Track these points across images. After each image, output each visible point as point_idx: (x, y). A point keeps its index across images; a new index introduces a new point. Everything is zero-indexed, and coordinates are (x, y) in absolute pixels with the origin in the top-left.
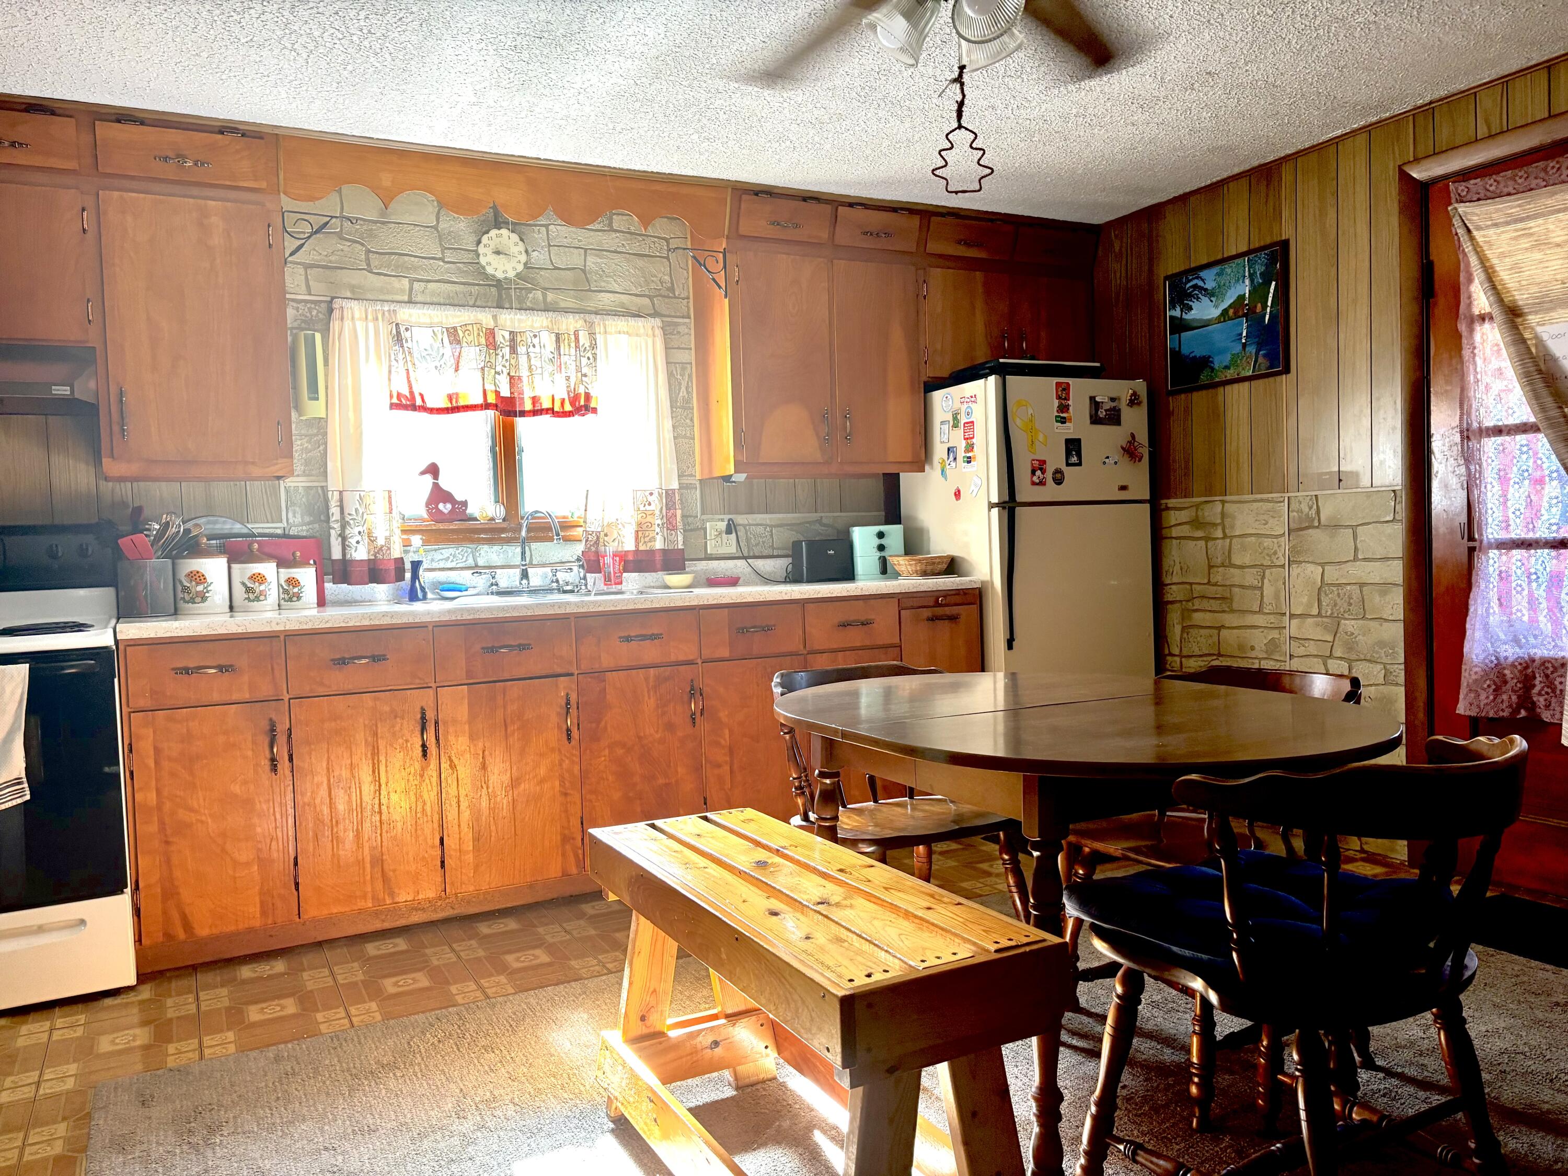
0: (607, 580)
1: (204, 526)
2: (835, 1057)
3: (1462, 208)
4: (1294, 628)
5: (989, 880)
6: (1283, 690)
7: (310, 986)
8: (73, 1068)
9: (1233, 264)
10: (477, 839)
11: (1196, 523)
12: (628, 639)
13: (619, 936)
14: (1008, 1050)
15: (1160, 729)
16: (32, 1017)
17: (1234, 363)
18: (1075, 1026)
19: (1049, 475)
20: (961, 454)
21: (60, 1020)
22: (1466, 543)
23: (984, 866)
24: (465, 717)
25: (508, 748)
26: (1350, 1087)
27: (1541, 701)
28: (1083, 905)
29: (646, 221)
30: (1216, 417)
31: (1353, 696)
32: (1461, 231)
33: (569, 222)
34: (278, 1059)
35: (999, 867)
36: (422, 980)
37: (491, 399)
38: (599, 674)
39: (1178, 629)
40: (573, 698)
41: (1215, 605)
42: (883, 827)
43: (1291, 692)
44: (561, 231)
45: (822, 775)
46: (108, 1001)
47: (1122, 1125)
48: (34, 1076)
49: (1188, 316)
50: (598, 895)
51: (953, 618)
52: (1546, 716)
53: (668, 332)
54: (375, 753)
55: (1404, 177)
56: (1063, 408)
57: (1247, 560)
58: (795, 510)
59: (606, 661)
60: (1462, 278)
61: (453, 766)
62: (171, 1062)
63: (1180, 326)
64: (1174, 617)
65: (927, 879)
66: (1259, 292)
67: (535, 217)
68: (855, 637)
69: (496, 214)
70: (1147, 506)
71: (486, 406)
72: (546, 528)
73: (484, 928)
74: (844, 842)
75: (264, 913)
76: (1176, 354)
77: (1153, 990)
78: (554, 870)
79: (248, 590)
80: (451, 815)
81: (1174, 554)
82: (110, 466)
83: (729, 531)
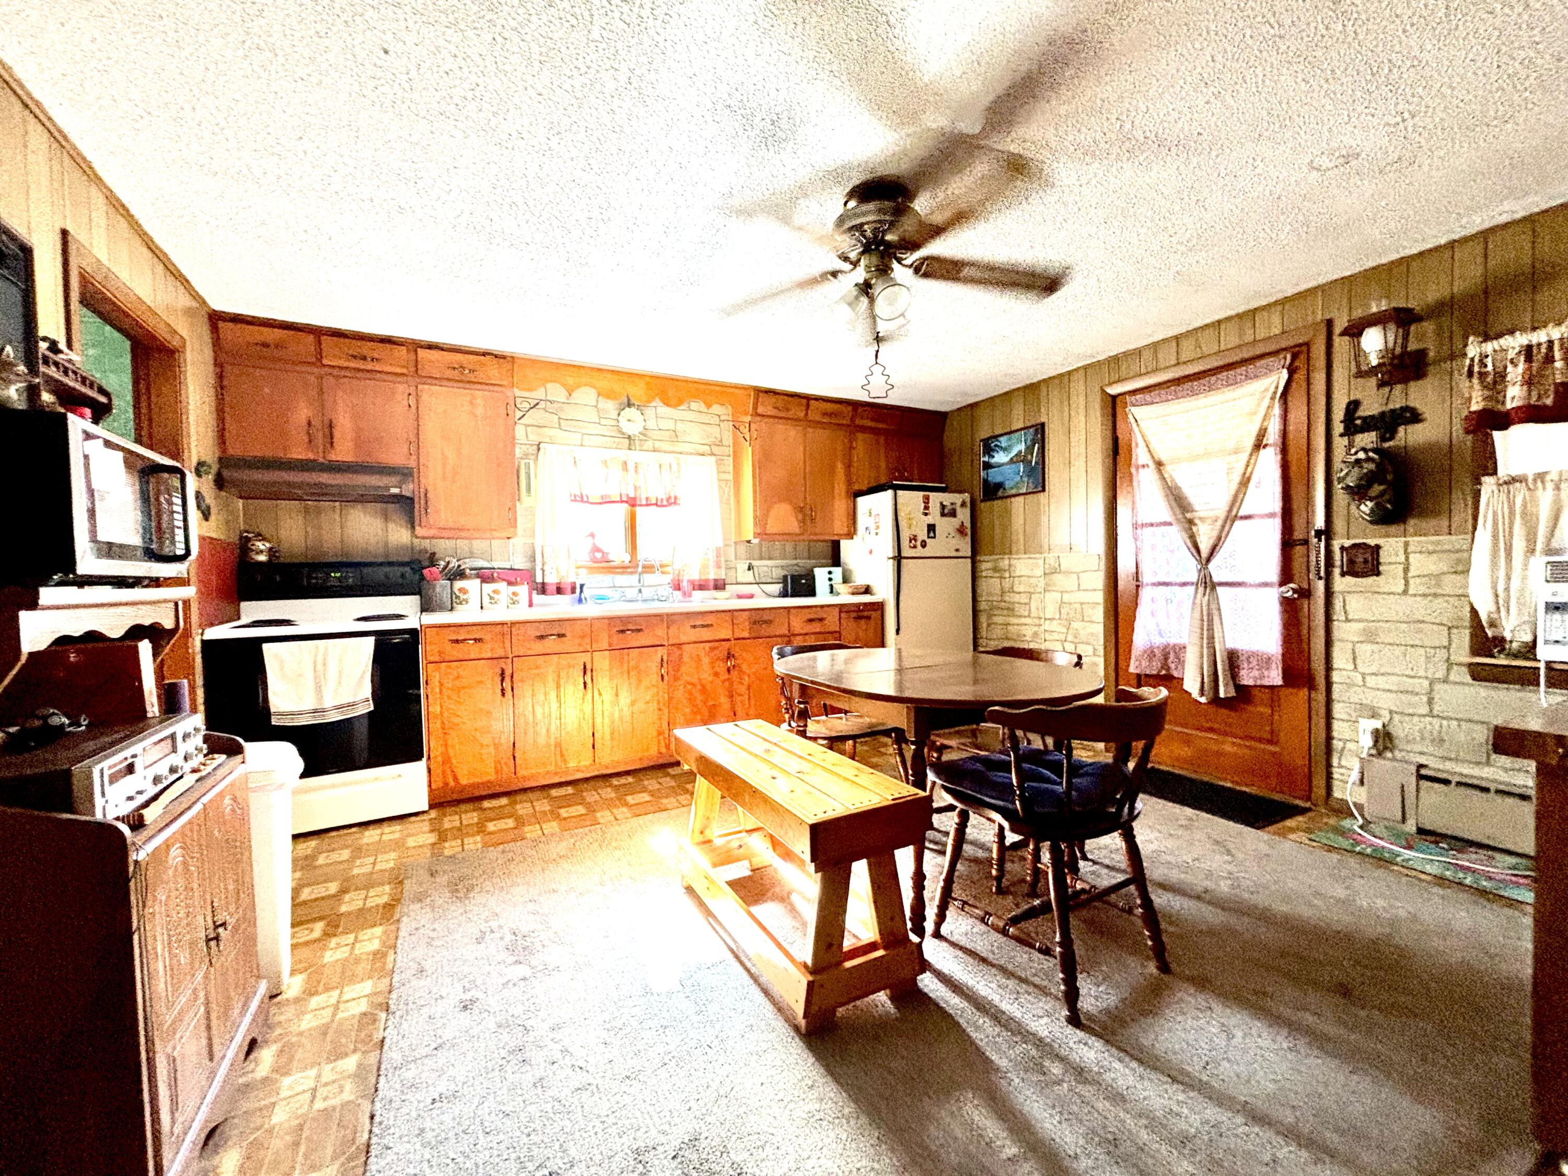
0: (684, 594)
1: (467, 564)
2: (807, 856)
3: (1133, 409)
4: (1047, 625)
5: (885, 757)
6: (1041, 660)
7: (520, 812)
8: (393, 855)
9: (1017, 434)
10: (612, 733)
11: (995, 569)
12: (694, 627)
13: (689, 786)
14: (898, 853)
15: (976, 682)
16: (371, 827)
17: (1016, 486)
18: (932, 838)
19: (919, 543)
20: (873, 531)
21: (386, 829)
22: (1135, 583)
23: (882, 750)
24: (607, 668)
25: (630, 684)
26: (1075, 870)
27: (1173, 666)
28: (938, 774)
29: (709, 406)
30: (1008, 512)
31: (1078, 664)
32: (1133, 421)
33: (667, 404)
34: (503, 852)
35: (891, 750)
36: (581, 810)
37: (624, 499)
38: (679, 645)
39: (985, 625)
40: (665, 658)
41: (1005, 612)
42: (831, 730)
43: (1047, 661)
44: (664, 410)
45: (799, 702)
46: (413, 819)
47: (957, 892)
48: (372, 859)
49: (993, 461)
50: (678, 764)
51: (868, 618)
52: (1176, 674)
53: (719, 463)
54: (558, 687)
55: (1103, 391)
56: (926, 508)
57: (1021, 589)
58: (784, 558)
59: (684, 639)
60: (1133, 445)
61: (600, 694)
62: (447, 852)
63: (988, 466)
64: (983, 619)
65: (853, 759)
66: (1029, 449)
67: (649, 402)
68: (816, 627)
69: (629, 400)
70: (969, 561)
71: (622, 502)
72: (652, 567)
73: (615, 782)
74: (810, 738)
75: (497, 772)
76: (986, 481)
77: (974, 818)
78: (653, 751)
79: (491, 598)
80: (598, 720)
81: (983, 585)
82: (419, 531)
83: (749, 569)
